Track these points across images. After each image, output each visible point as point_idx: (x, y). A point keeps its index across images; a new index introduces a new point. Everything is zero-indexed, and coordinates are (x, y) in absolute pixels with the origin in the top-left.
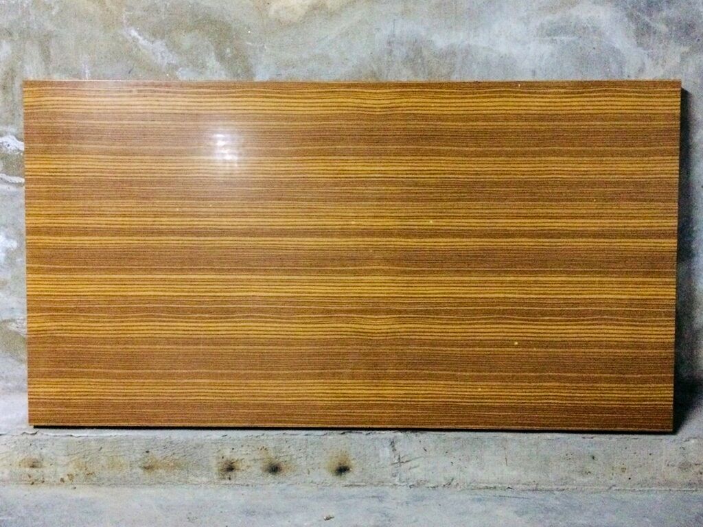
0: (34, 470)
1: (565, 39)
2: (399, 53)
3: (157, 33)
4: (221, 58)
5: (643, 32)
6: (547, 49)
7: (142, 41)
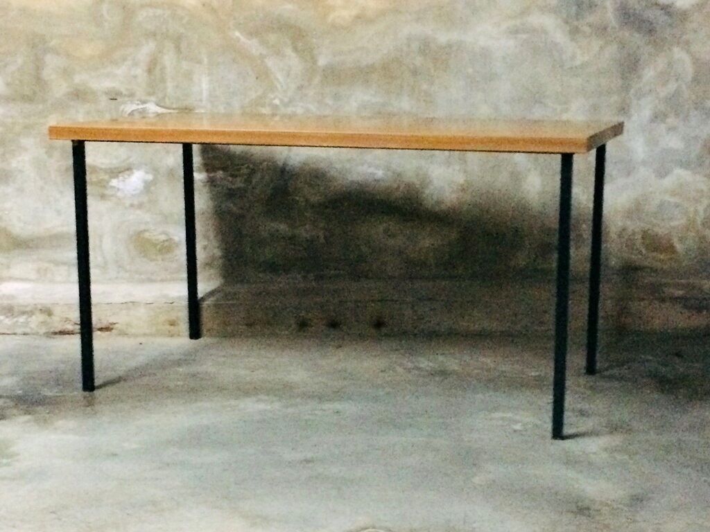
0: (172, 327)
1: (525, 36)
2: (415, 46)
3: (252, 34)
4: (295, 49)
5: (574, 32)
6: (512, 43)
7: (243, 39)
